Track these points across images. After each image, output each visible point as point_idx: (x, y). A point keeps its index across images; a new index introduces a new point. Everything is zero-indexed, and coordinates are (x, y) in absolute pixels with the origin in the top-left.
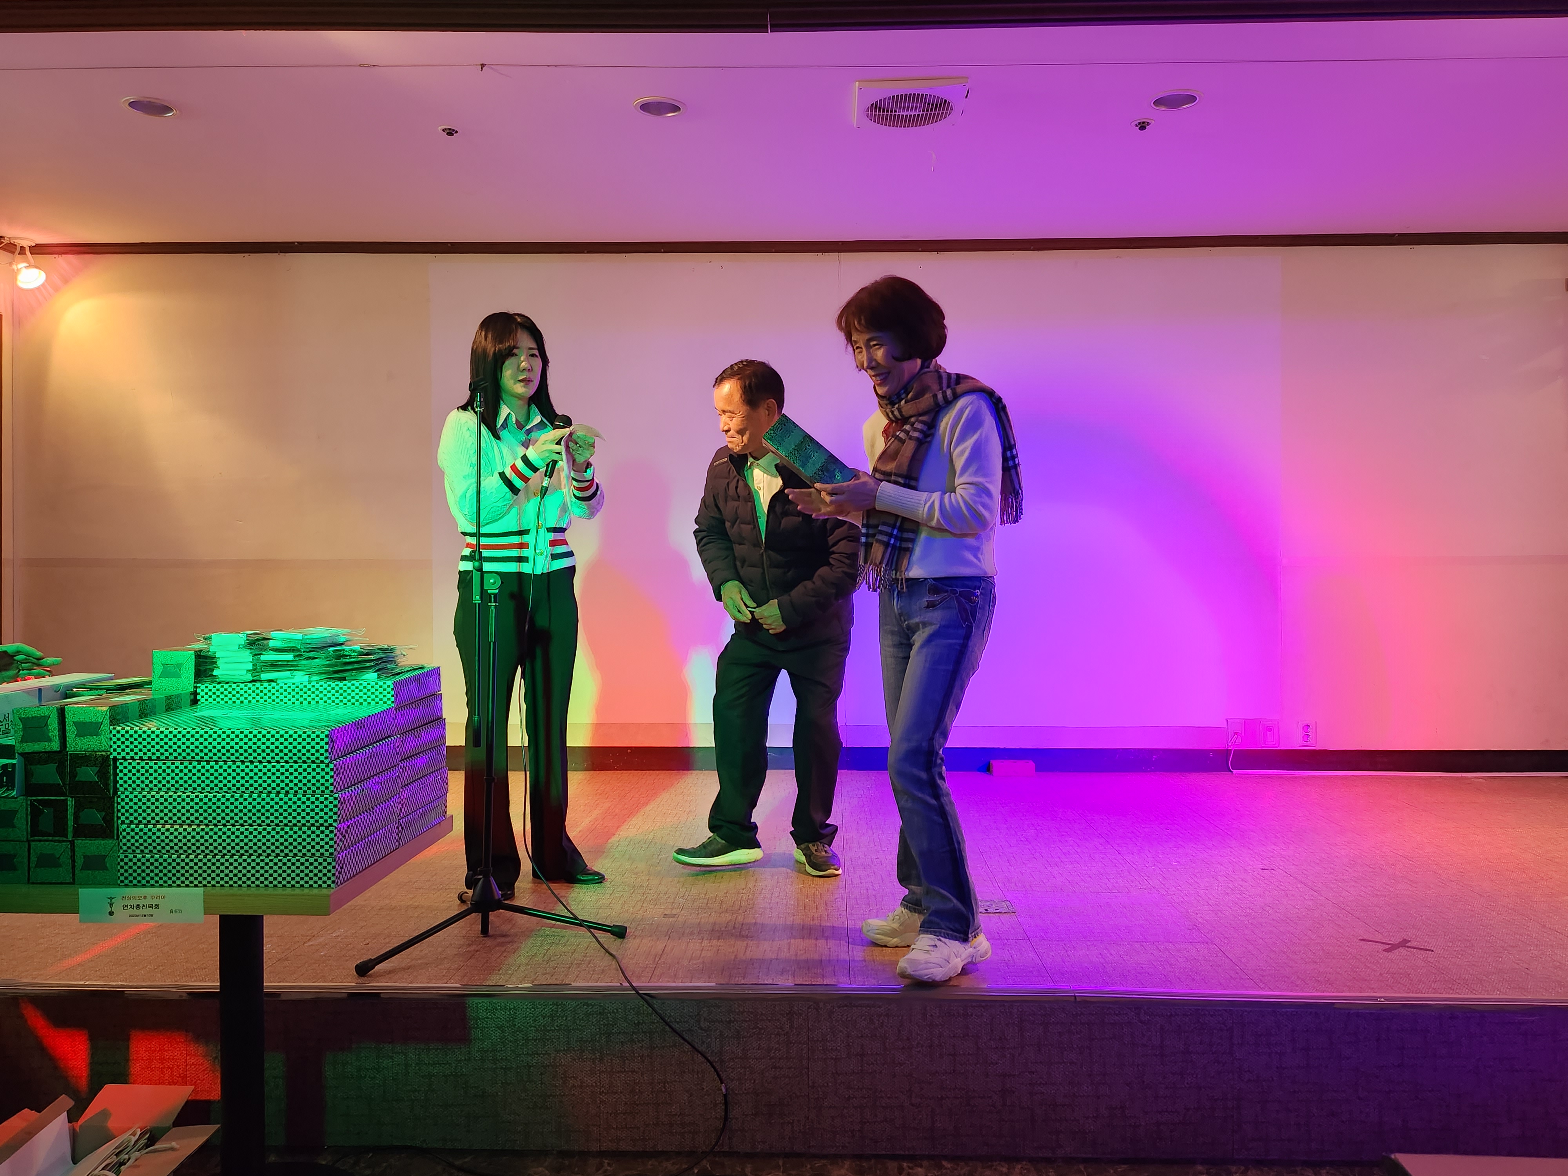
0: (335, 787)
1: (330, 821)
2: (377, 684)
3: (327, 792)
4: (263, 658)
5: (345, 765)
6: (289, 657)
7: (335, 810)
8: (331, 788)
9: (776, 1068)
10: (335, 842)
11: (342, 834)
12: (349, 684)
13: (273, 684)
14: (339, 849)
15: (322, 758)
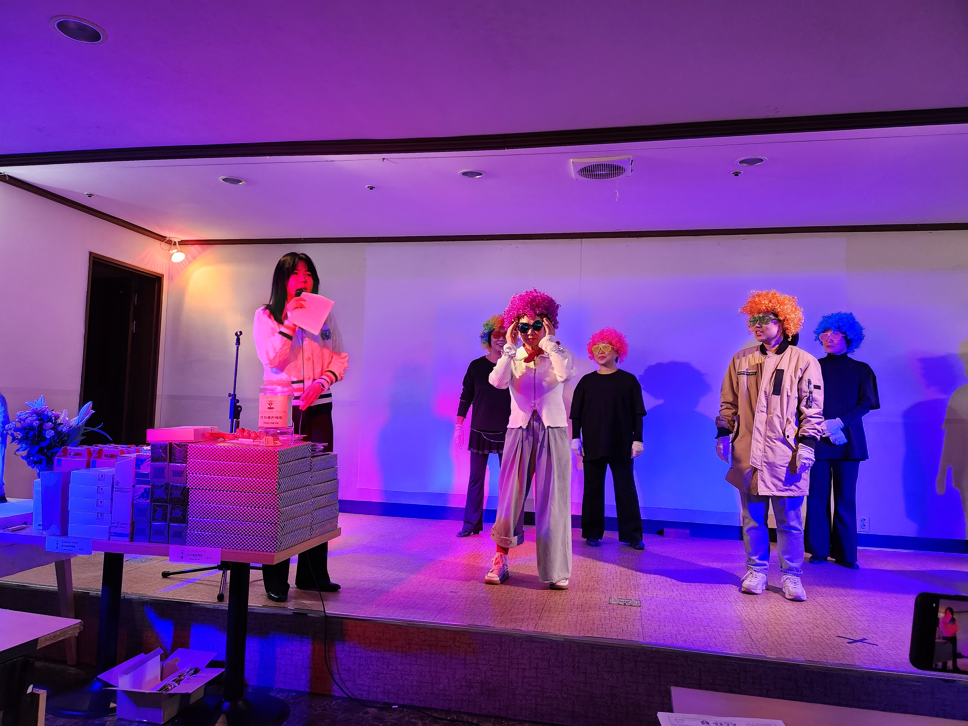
9: (492, 671)
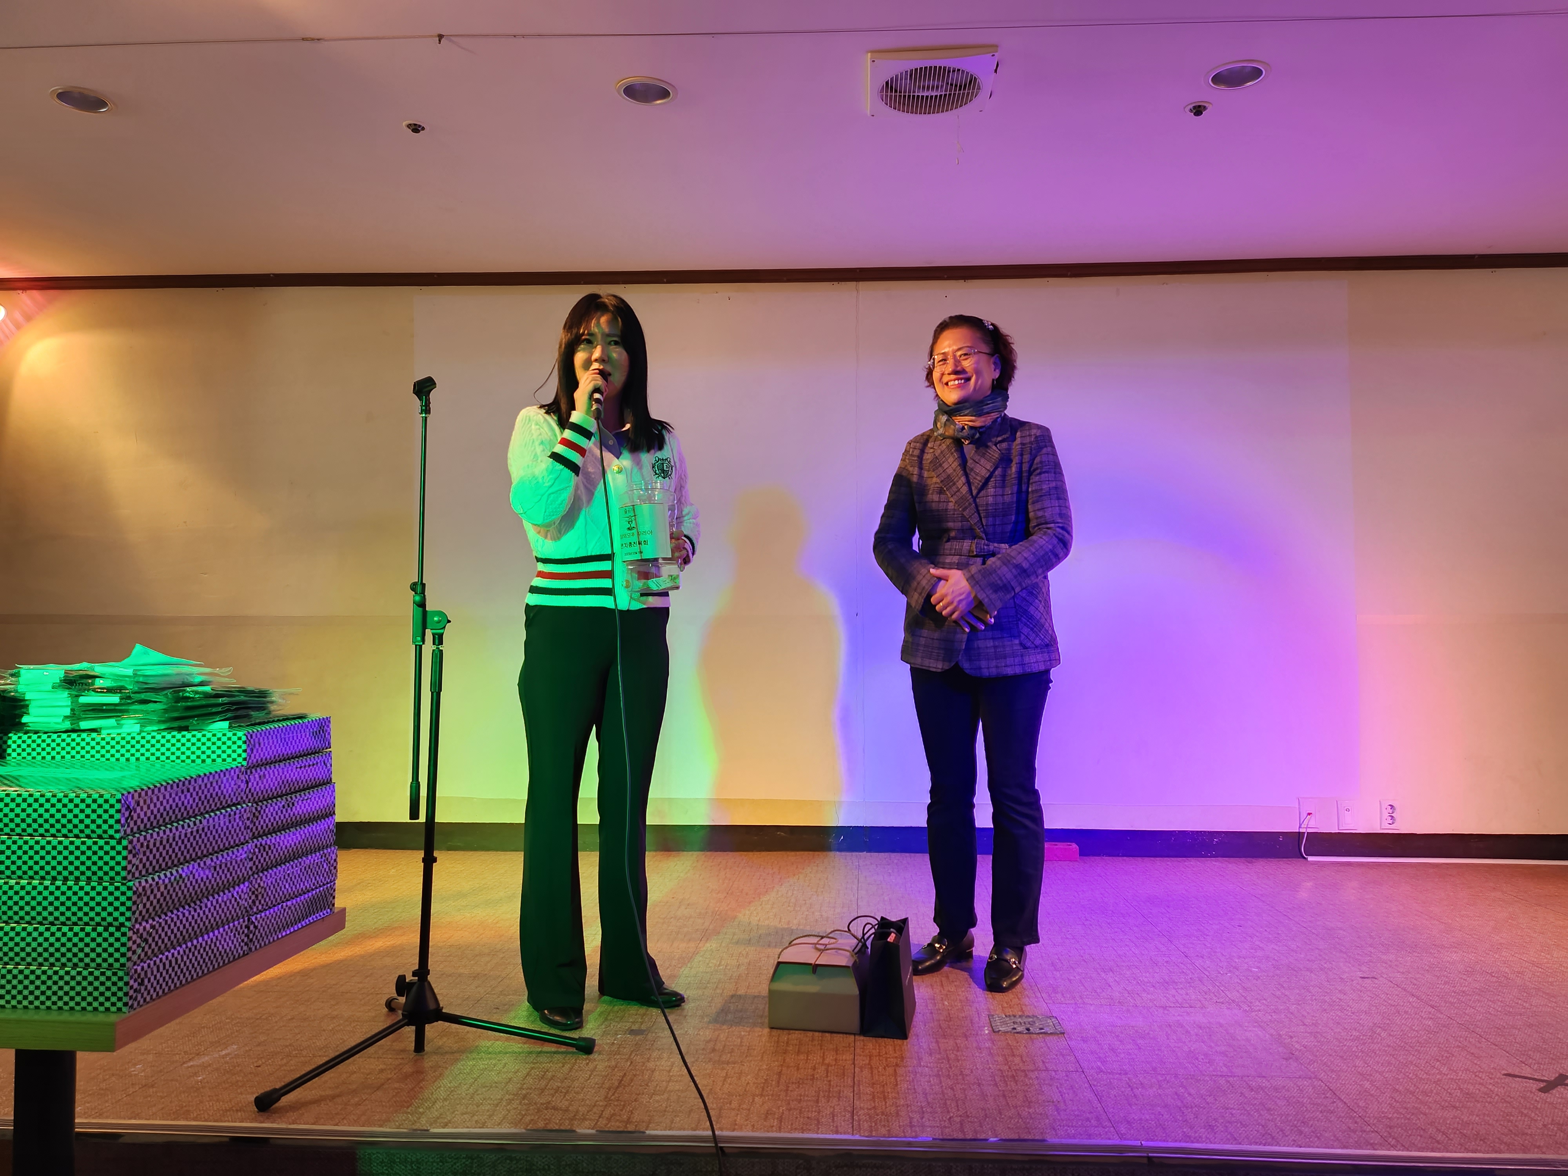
0: (129, 872)
1: (122, 919)
2: (224, 735)
3: (118, 878)
4: (83, 700)
5: (149, 841)
6: (115, 699)
7: (129, 904)
8: (124, 873)
10: (129, 949)
11: (141, 937)
12: (188, 735)
13: (94, 735)
14: (135, 958)
15: (111, 832)
